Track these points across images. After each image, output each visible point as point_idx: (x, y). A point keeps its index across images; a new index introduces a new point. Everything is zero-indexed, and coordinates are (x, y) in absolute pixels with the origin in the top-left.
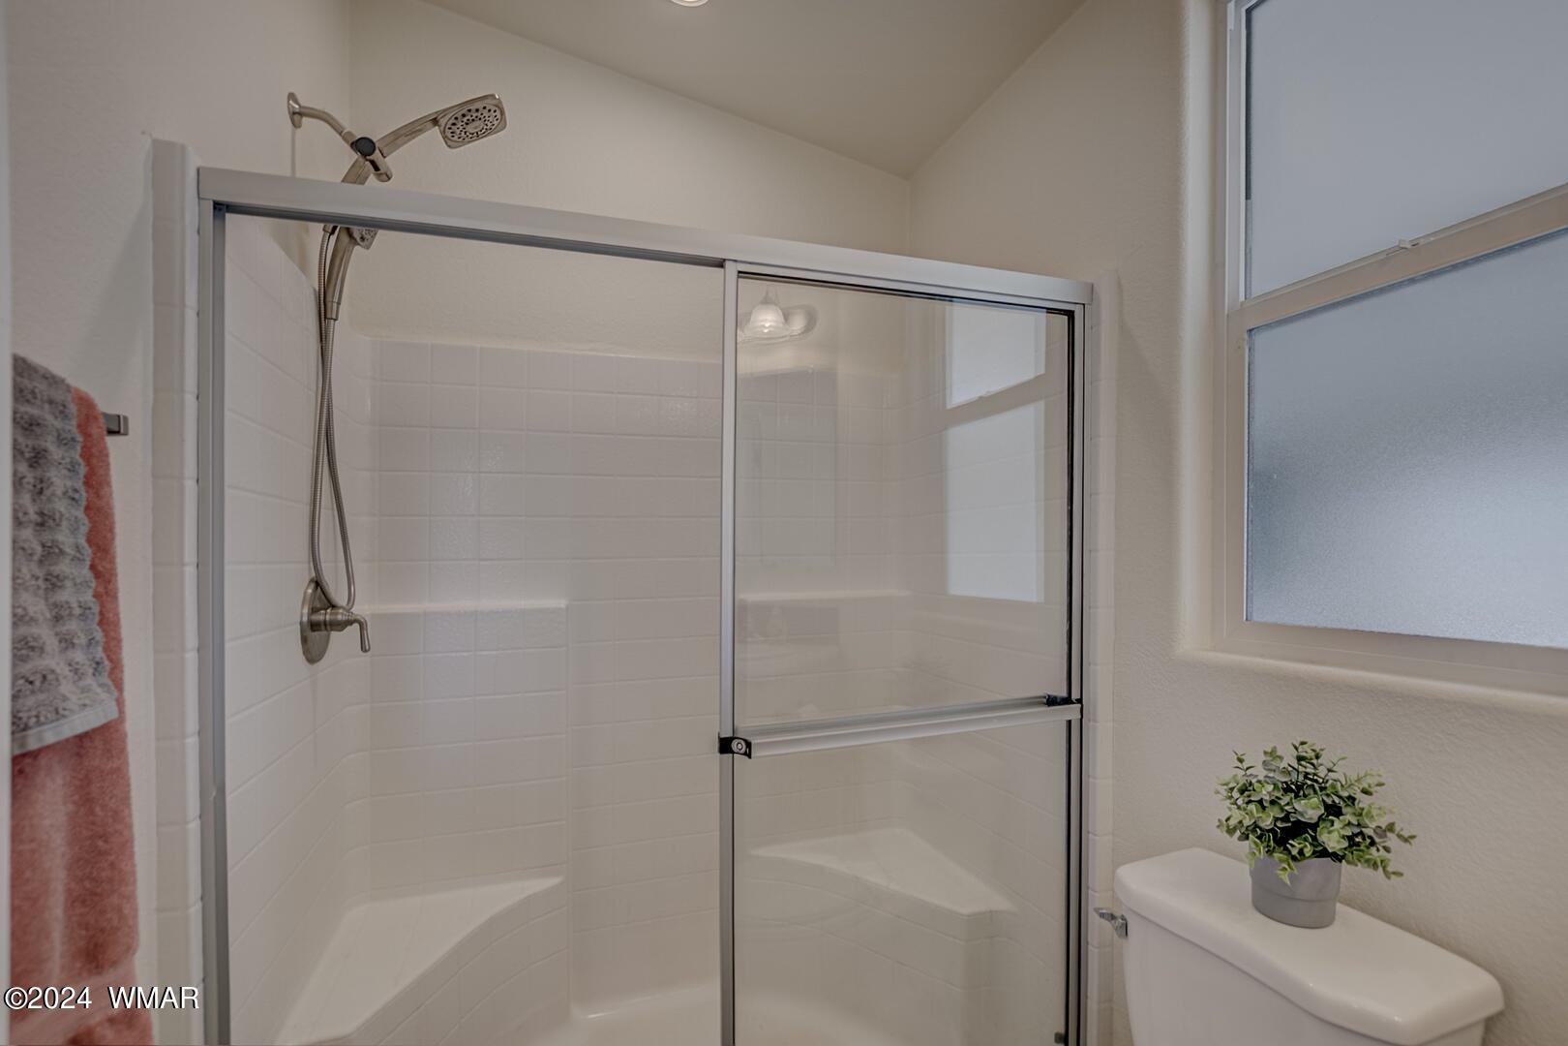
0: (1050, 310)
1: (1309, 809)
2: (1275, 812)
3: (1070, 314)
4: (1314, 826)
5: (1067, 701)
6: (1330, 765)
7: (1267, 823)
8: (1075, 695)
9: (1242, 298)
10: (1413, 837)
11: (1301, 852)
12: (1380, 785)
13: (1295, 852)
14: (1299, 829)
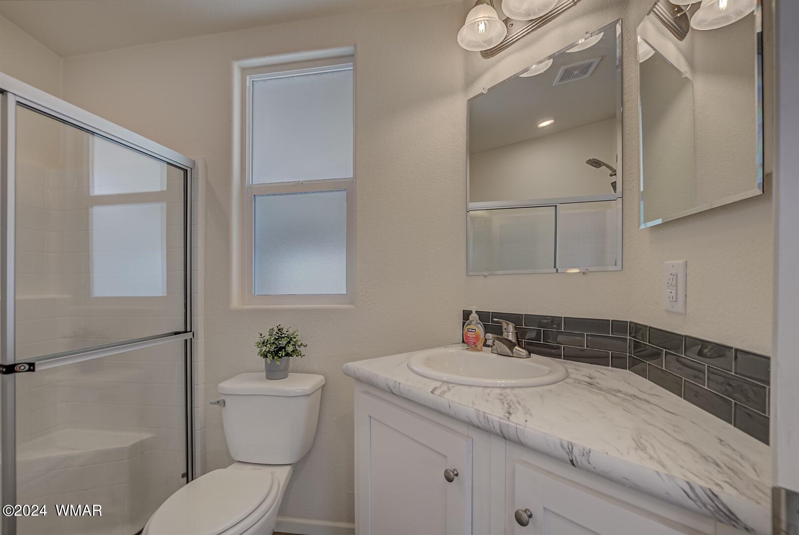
0: (168, 163)
1: (283, 342)
2: (274, 346)
3: (186, 171)
4: (284, 348)
5: (186, 332)
6: (287, 330)
7: (272, 349)
8: (188, 330)
9: (251, 183)
10: (304, 355)
11: (282, 355)
12: (297, 335)
13: (280, 355)
14: (281, 349)
